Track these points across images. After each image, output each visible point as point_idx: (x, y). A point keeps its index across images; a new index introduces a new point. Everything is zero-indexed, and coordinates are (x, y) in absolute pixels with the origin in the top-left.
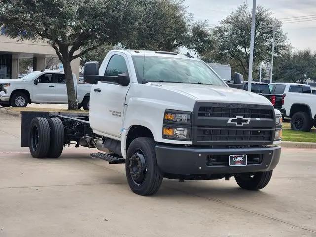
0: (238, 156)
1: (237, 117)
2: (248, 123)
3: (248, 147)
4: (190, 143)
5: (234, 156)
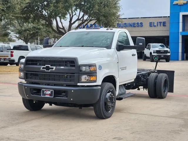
1: (46, 65)
2: (54, 70)
5: (45, 90)
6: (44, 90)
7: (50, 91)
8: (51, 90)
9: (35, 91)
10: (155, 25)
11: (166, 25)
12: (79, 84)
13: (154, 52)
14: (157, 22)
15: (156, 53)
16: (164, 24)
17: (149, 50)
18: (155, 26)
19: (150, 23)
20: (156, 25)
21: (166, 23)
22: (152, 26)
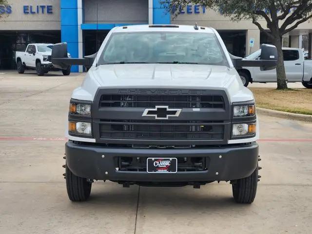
0: (162, 160)
1: (157, 107)
2: (177, 115)
3: (192, 148)
4: (93, 140)
5: (155, 160)
6: (153, 159)
7: (169, 160)
8: (171, 159)
9: (127, 163)
10: (33, 11)
11: (53, 11)
12: (230, 142)
13: (44, 59)
14: (38, 6)
15: (48, 60)
16: (50, 10)
17: (34, 55)
18: (34, 13)
19: (25, 7)
20: (36, 11)
21: (53, 8)
22: (28, 13)
